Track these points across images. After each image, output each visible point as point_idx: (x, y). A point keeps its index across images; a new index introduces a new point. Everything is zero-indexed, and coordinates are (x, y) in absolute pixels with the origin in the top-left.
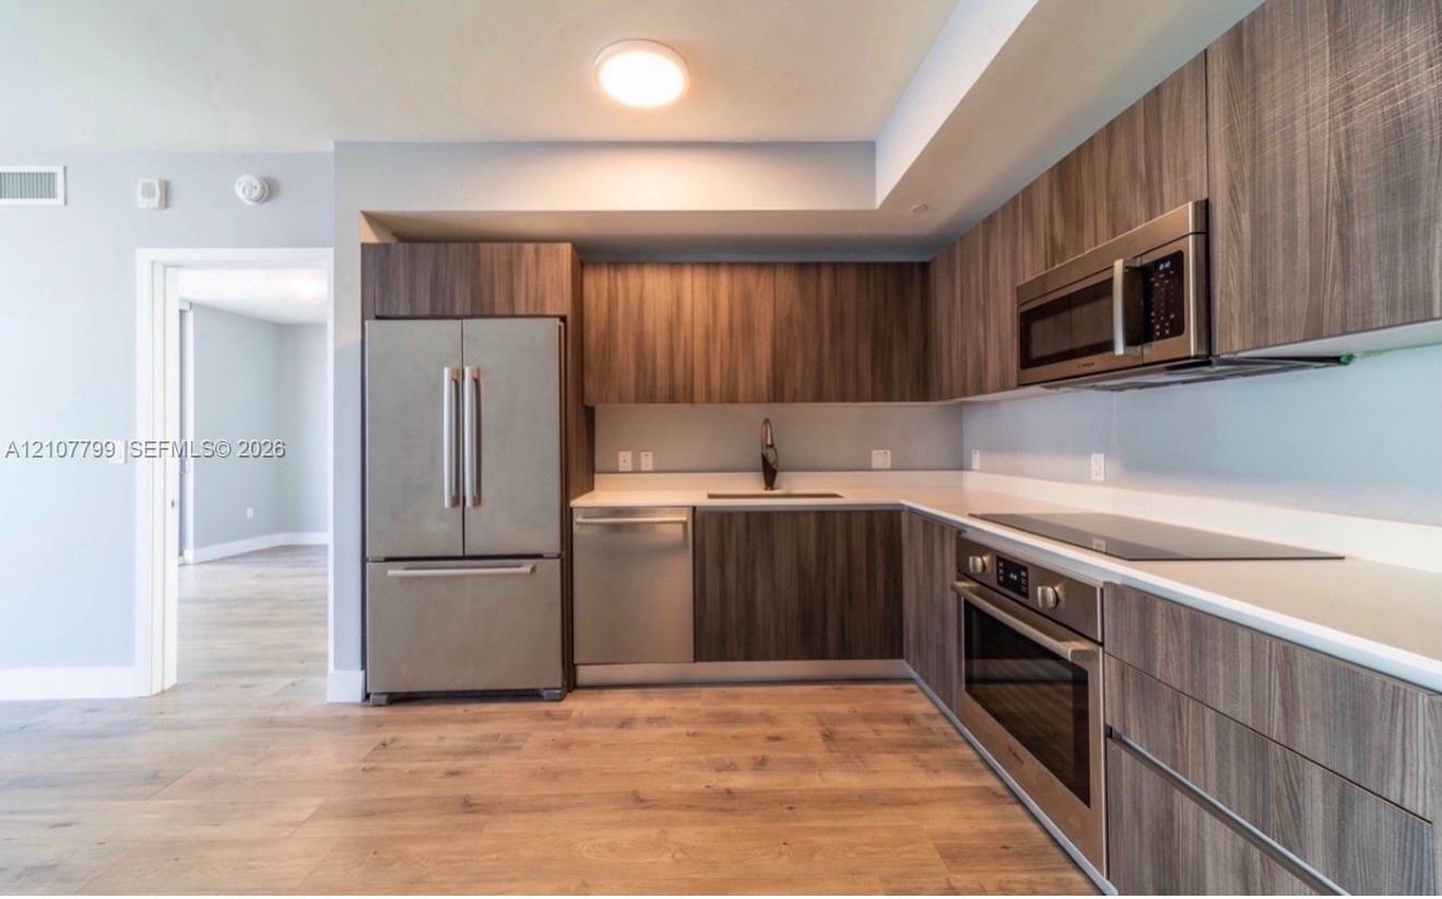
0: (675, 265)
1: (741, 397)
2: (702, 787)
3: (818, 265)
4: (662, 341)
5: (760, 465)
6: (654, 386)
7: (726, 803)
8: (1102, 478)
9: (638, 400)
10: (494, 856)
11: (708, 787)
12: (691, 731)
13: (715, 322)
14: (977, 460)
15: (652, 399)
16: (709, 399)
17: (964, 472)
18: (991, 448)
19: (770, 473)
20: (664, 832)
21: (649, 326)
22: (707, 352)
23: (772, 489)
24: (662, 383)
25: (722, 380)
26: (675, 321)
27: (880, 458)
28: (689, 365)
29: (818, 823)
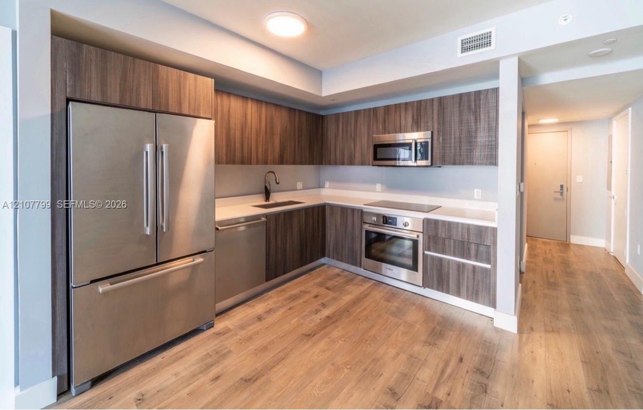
0: (245, 98)
1: (269, 162)
2: (319, 321)
3: (295, 110)
4: (238, 134)
5: (264, 190)
6: (234, 156)
7: (331, 320)
8: (380, 190)
9: (227, 163)
10: (292, 382)
11: (320, 319)
12: (288, 307)
13: (260, 127)
14: (327, 184)
15: (234, 163)
16: (257, 163)
17: (321, 189)
18: (333, 180)
19: (267, 194)
20: (329, 338)
21: (232, 125)
22: (257, 141)
23: (269, 201)
24: (238, 154)
25: (262, 154)
26: (244, 125)
27: (300, 185)
28: (249, 147)
29: (358, 311)
